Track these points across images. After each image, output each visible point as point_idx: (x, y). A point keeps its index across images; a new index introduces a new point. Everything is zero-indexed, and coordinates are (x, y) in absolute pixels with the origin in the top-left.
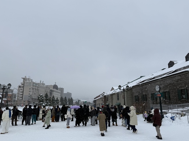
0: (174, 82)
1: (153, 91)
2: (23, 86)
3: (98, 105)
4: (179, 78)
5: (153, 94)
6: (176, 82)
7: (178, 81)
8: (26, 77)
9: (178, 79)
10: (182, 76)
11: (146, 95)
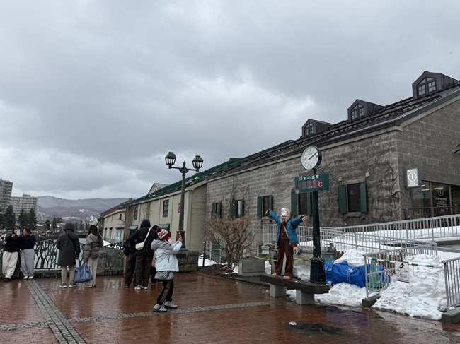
0: (328, 162)
1: (265, 190)
3: (108, 230)
4: (347, 150)
5: (264, 197)
6: (336, 162)
7: (341, 161)
9: (344, 156)
10: (355, 144)
11: (243, 202)
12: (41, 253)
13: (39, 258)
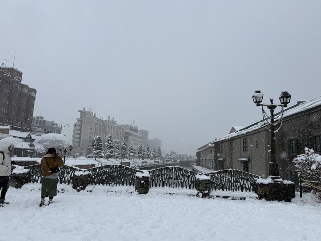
2: (80, 123)
3: (204, 160)
8: (84, 109)
12: (162, 177)
13: (160, 181)
